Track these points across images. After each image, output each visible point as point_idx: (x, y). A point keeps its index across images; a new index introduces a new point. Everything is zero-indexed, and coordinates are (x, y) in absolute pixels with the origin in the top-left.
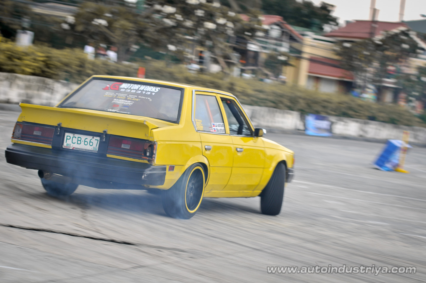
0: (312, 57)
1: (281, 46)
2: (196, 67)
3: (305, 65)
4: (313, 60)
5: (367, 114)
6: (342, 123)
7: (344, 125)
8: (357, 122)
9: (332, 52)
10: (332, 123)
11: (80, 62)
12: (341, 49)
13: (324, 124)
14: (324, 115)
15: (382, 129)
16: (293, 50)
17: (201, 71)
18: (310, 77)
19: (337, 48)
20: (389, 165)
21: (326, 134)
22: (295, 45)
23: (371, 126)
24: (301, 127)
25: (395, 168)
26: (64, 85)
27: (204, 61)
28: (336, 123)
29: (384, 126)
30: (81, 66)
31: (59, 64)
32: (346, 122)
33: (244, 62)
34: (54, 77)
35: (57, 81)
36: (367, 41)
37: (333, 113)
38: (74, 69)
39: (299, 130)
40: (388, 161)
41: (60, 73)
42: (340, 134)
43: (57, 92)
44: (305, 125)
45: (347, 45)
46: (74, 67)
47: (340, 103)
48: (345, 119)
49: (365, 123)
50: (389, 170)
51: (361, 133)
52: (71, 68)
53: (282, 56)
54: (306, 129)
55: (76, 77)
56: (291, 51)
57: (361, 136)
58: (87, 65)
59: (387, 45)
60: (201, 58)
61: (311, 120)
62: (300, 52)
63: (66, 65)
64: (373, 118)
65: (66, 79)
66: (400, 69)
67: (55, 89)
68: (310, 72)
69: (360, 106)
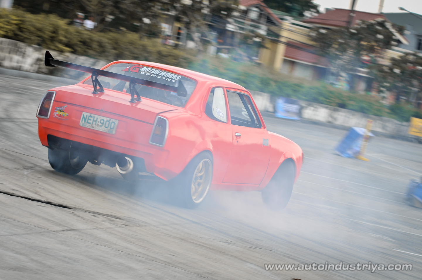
0: (288, 41)
1: (258, 28)
2: (171, 42)
3: (281, 49)
4: (290, 45)
5: (337, 101)
6: (312, 108)
7: (314, 110)
8: (327, 108)
9: (308, 38)
10: (302, 108)
11: (54, 28)
12: (317, 34)
13: (294, 108)
14: (294, 98)
15: (351, 117)
16: (270, 33)
17: (176, 46)
18: (285, 61)
19: (313, 34)
20: (350, 152)
21: (296, 118)
22: (273, 28)
23: (341, 113)
24: (271, 109)
25: (356, 156)
26: (36, 50)
27: (181, 37)
28: (306, 107)
29: (353, 115)
30: (54, 32)
31: (32, 29)
32: (316, 108)
33: (221, 41)
34: (27, 41)
35: (30, 45)
36: (343, 29)
37: (304, 98)
38: (47, 34)
39: (268, 111)
40: (350, 148)
41: (33, 38)
42: (309, 119)
43: (29, 56)
44: (274, 107)
45: (323, 31)
46: (47, 32)
47: (311, 88)
48: (315, 105)
49: (335, 110)
50: (350, 157)
51: (330, 119)
52: (44, 33)
53: (257, 37)
54: (275, 111)
55: (48, 42)
56: (268, 34)
57: (330, 122)
58: (61, 32)
59: (362, 34)
60: (179, 34)
61: (281, 103)
62: (278, 36)
63: (39, 30)
64: (342, 106)
65: (39, 44)
66: (375, 60)
67: (27, 53)
68: (285, 56)
69: (331, 92)
